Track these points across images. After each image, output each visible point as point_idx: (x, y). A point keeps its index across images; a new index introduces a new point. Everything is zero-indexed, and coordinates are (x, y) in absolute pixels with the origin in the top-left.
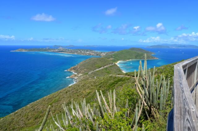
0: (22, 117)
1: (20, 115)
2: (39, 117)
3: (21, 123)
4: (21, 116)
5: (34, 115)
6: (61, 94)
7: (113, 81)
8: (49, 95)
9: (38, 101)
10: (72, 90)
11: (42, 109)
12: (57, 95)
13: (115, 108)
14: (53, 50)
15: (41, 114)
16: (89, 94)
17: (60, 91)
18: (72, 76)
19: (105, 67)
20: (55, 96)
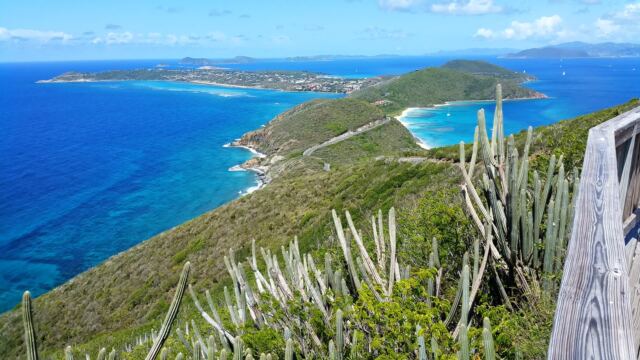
0: (92, 299)
1: (85, 292)
2: (144, 299)
3: (90, 319)
4: (88, 297)
5: (128, 292)
6: (216, 223)
7: (388, 179)
8: (174, 228)
9: (139, 247)
10: (249, 208)
11: (153, 273)
12: (201, 227)
13: (395, 267)
14: (179, 73)
15: (151, 291)
16: (308, 223)
17: (211, 213)
18: (250, 162)
19: (360, 130)
20: (194, 230)
